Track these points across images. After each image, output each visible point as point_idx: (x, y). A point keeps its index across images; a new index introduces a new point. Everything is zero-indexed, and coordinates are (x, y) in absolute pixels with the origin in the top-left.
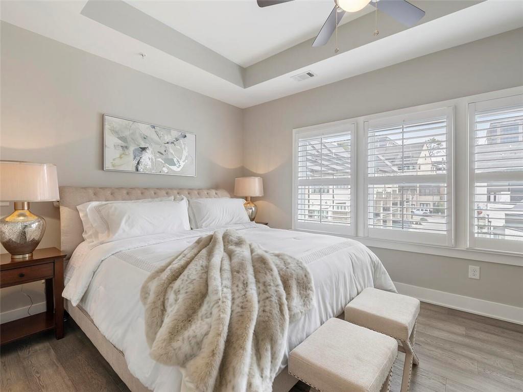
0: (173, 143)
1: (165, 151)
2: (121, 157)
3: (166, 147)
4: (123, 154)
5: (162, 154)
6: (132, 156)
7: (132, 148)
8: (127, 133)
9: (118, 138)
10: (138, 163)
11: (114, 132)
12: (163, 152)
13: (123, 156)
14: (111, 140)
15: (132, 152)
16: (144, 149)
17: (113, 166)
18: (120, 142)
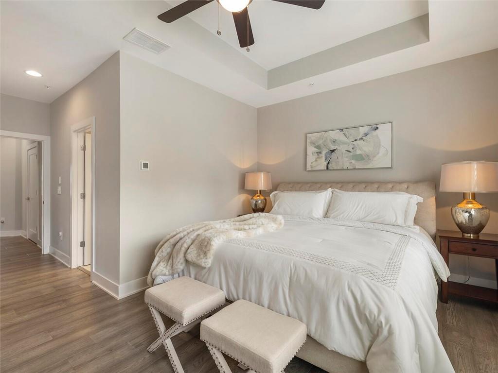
0: (362, 139)
1: (353, 149)
2: (316, 161)
3: (354, 145)
4: (318, 158)
5: (350, 152)
6: (324, 158)
7: (324, 153)
8: (321, 142)
9: (315, 147)
10: (329, 163)
11: (313, 143)
12: (351, 150)
13: (318, 159)
14: (311, 149)
15: (324, 155)
16: (333, 151)
17: (311, 167)
18: (316, 149)
